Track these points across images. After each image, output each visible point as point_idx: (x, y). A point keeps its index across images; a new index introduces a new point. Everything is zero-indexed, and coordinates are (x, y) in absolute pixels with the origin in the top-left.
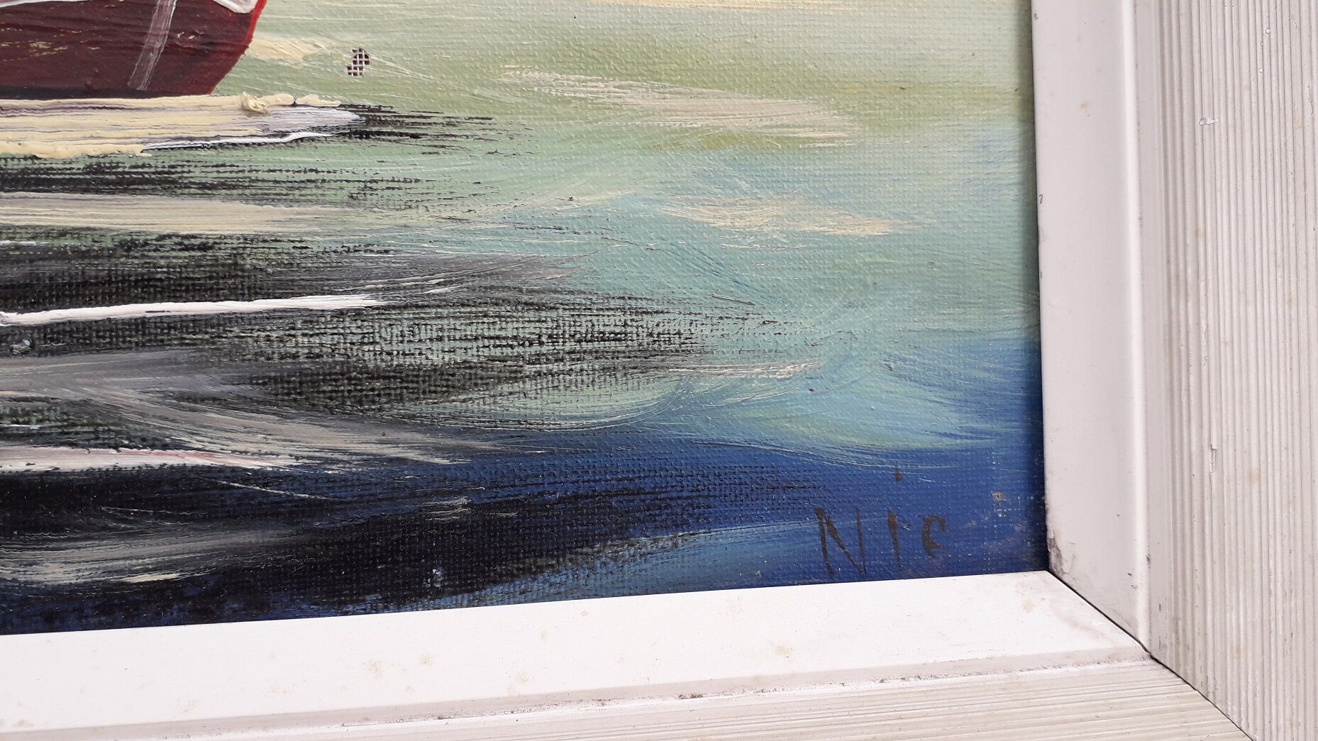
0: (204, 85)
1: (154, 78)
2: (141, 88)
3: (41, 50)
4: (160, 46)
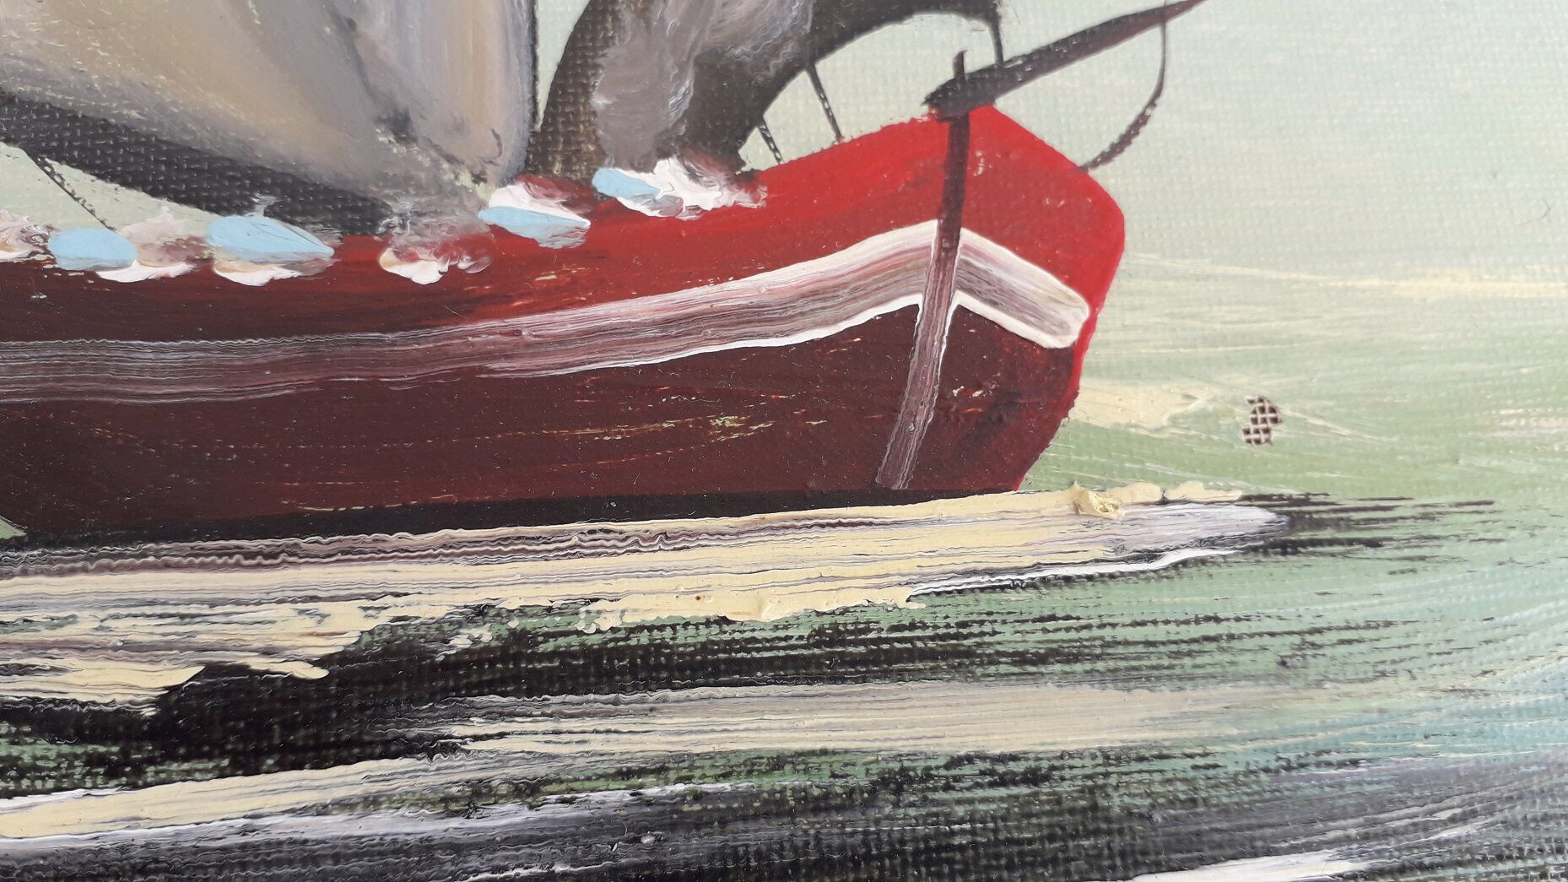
0: (1005, 478)
1: (918, 469)
2: (899, 485)
3: (727, 431)
4: (924, 416)
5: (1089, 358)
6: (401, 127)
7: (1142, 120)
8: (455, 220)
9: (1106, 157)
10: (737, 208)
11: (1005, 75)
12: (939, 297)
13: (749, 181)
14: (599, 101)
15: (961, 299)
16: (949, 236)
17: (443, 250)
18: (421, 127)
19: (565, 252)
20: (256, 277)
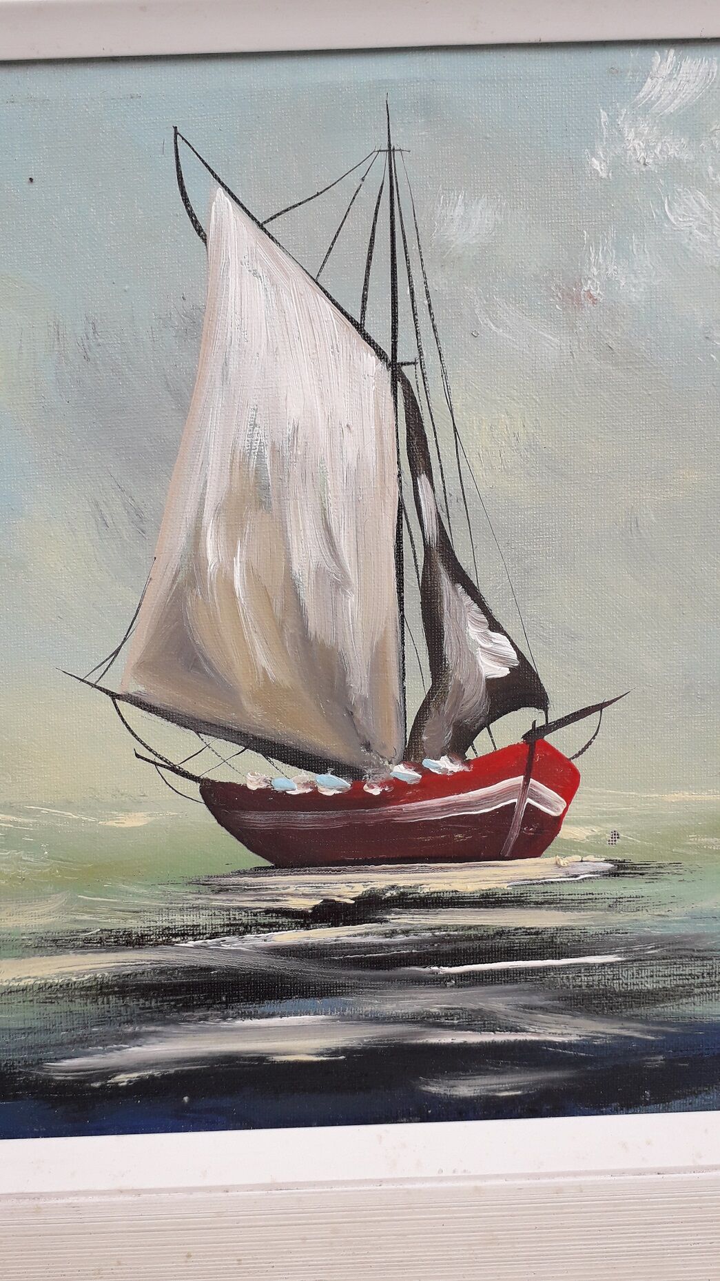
0: (537, 853)
1: (512, 851)
2: (507, 855)
3: (459, 839)
4: (516, 834)
5: (565, 819)
6: (368, 746)
7: (590, 743)
8: (384, 775)
9: (577, 756)
10: (464, 771)
11: (549, 728)
12: (522, 800)
13: (468, 763)
14: (424, 738)
15: (529, 800)
16: (527, 780)
17: (381, 785)
18: (373, 747)
19: (414, 785)
20: (330, 793)
